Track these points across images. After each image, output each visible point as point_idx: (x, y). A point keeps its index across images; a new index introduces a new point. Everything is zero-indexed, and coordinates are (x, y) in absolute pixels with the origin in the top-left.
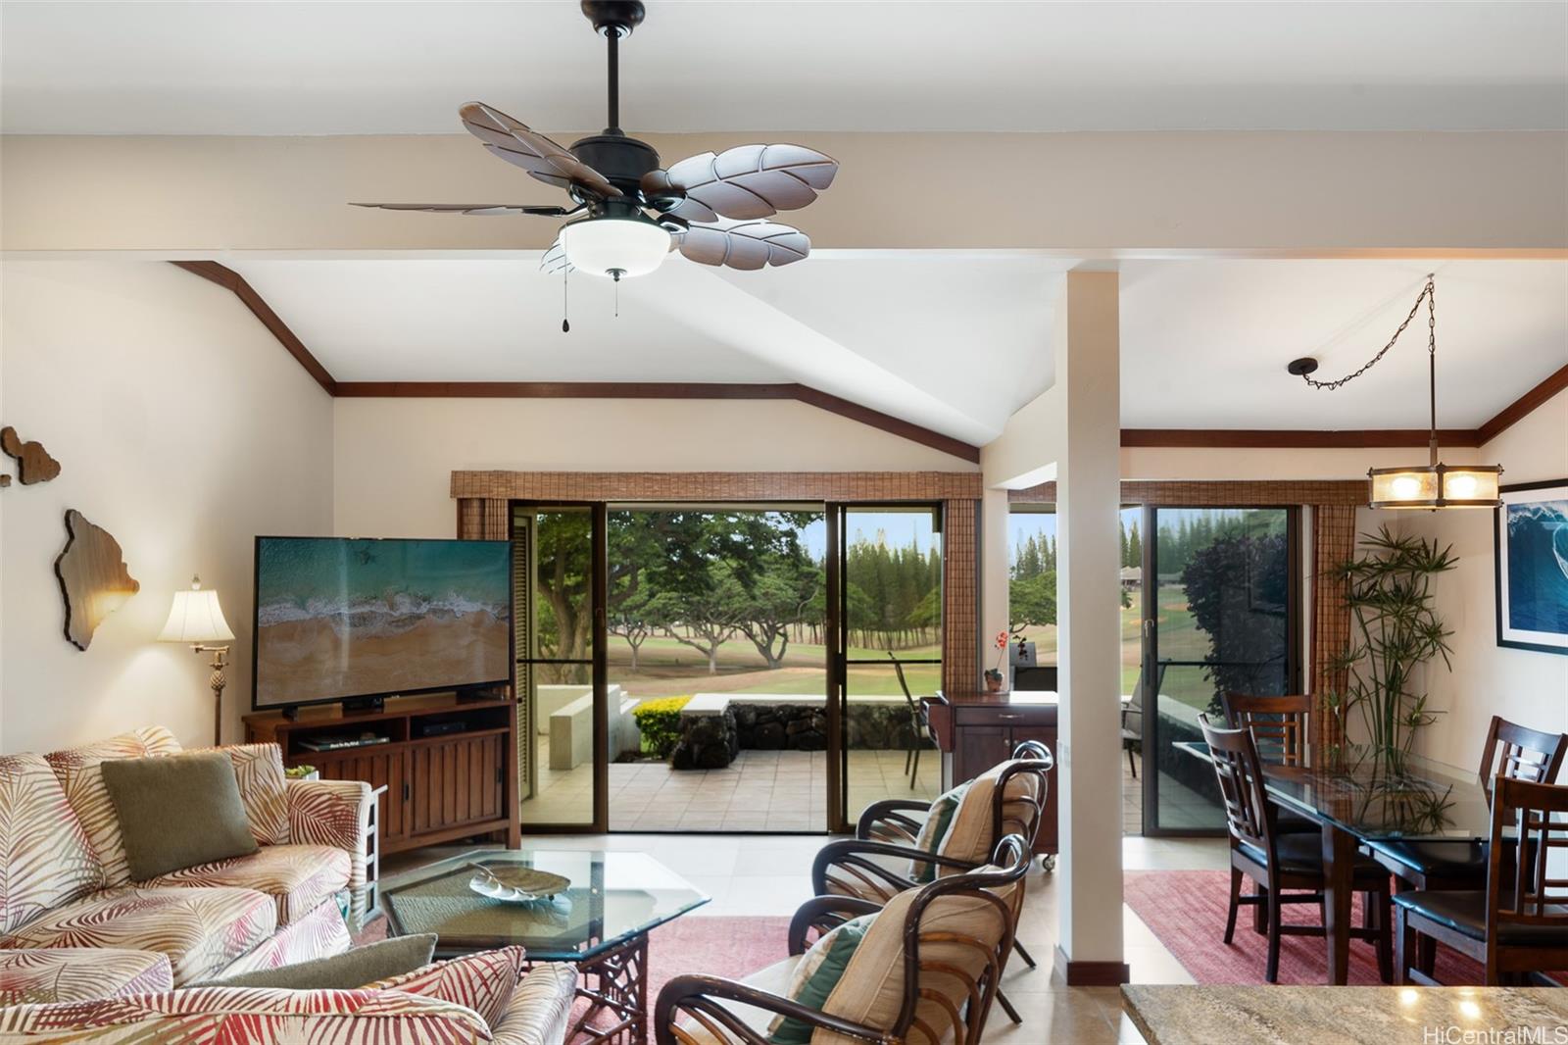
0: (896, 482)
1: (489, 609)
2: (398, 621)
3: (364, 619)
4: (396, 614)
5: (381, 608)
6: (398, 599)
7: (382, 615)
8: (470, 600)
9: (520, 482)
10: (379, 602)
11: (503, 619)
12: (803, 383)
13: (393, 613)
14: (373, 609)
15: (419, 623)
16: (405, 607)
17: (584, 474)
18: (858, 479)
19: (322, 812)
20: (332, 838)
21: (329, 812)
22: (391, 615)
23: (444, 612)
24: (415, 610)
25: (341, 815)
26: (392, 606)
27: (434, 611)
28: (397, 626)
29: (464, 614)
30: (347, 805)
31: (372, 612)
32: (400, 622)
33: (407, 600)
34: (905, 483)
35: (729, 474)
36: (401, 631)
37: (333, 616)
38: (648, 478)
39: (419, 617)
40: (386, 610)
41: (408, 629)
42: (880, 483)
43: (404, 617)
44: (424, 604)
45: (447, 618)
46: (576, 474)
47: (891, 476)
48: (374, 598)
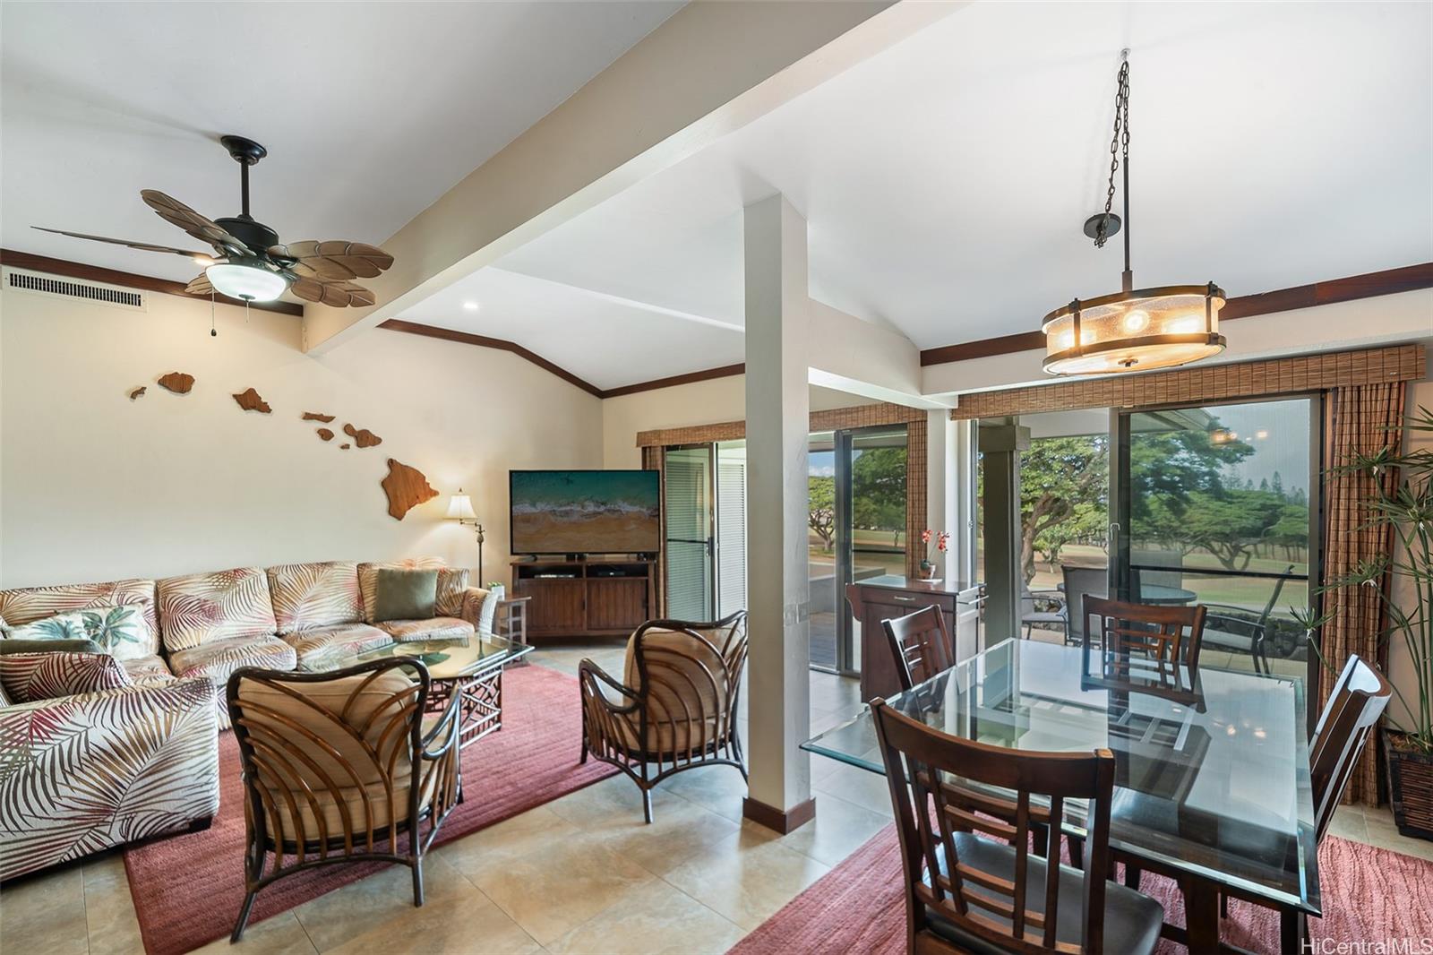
1: (644, 510)
2: (586, 515)
3: (568, 514)
4: (586, 511)
5: (576, 508)
6: (586, 503)
7: (578, 511)
8: (631, 504)
10: (576, 505)
11: (654, 516)
14: (573, 508)
15: (599, 517)
16: (591, 508)
18: (841, 414)
22: (583, 512)
23: (615, 511)
24: (597, 509)
26: (583, 507)
27: (609, 511)
28: (586, 518)
29: (628, 512)
31: (571, 510)
32: (588, 516)
33: (592, 504)
34: (873, 413)
36: (588, 520)
37: (552, 512)
39: (600, 513)
40: (579, 509)
41: (592, 520)
42: (855, 415)
43: (590, 513)
44: (603, 506)
45: (616, 515)
48: (573, 502)
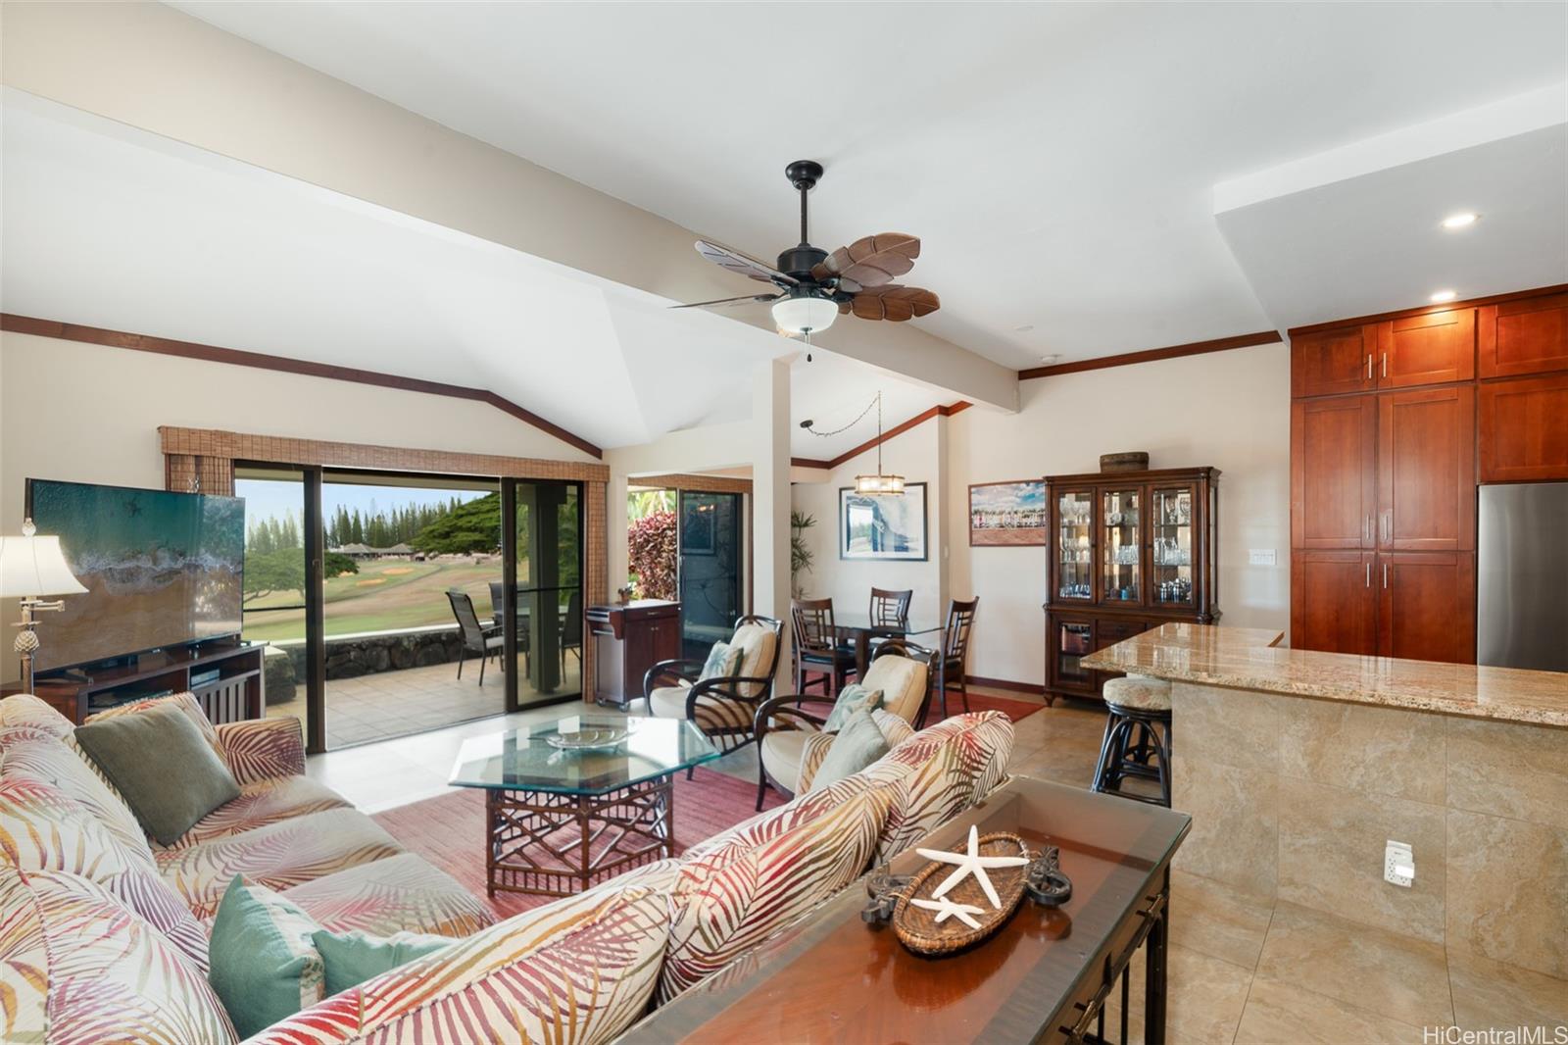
0: (561, 468)
1: (228, 564)
2: (159, 576)
3: (132, 575)
4: (158, 569)
5: (145, 563)
6: (160, 554)
7: (146, 570)
8: (213, 554)
9: (247, 444)
10: (144, 557)
12: (492, 391)
13: (156, 569)
14: (139, 564)
15: (176, 578)
16: (165, 562)
17: (316, 442)
19: (263, 749)
20: (281, 770)
21: (272, 747)
22: (154, 570)
23: (193, 567)
24: (173, 564)
25: (288, 747)
26: (155, 561)
27: (186, 566)
28: (159, 582)
29: (211, 569)
30: (292, 737)
31: (138, 567)
32: (161, 577)
33: (167, 555)
35: (446, 453)
36: (161, 586)
37: (105, 572)
38: (378, 451)
39: (177, 572)
40: (150, 565)
41: (167, 584)
43: (165, 572)
44: (181, 559)
45: (198, 572)
46: (308, 441)
47: (558, 463)
48: (140, 553)
